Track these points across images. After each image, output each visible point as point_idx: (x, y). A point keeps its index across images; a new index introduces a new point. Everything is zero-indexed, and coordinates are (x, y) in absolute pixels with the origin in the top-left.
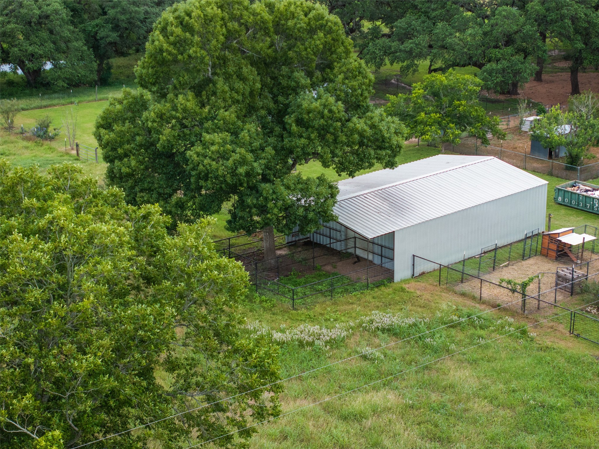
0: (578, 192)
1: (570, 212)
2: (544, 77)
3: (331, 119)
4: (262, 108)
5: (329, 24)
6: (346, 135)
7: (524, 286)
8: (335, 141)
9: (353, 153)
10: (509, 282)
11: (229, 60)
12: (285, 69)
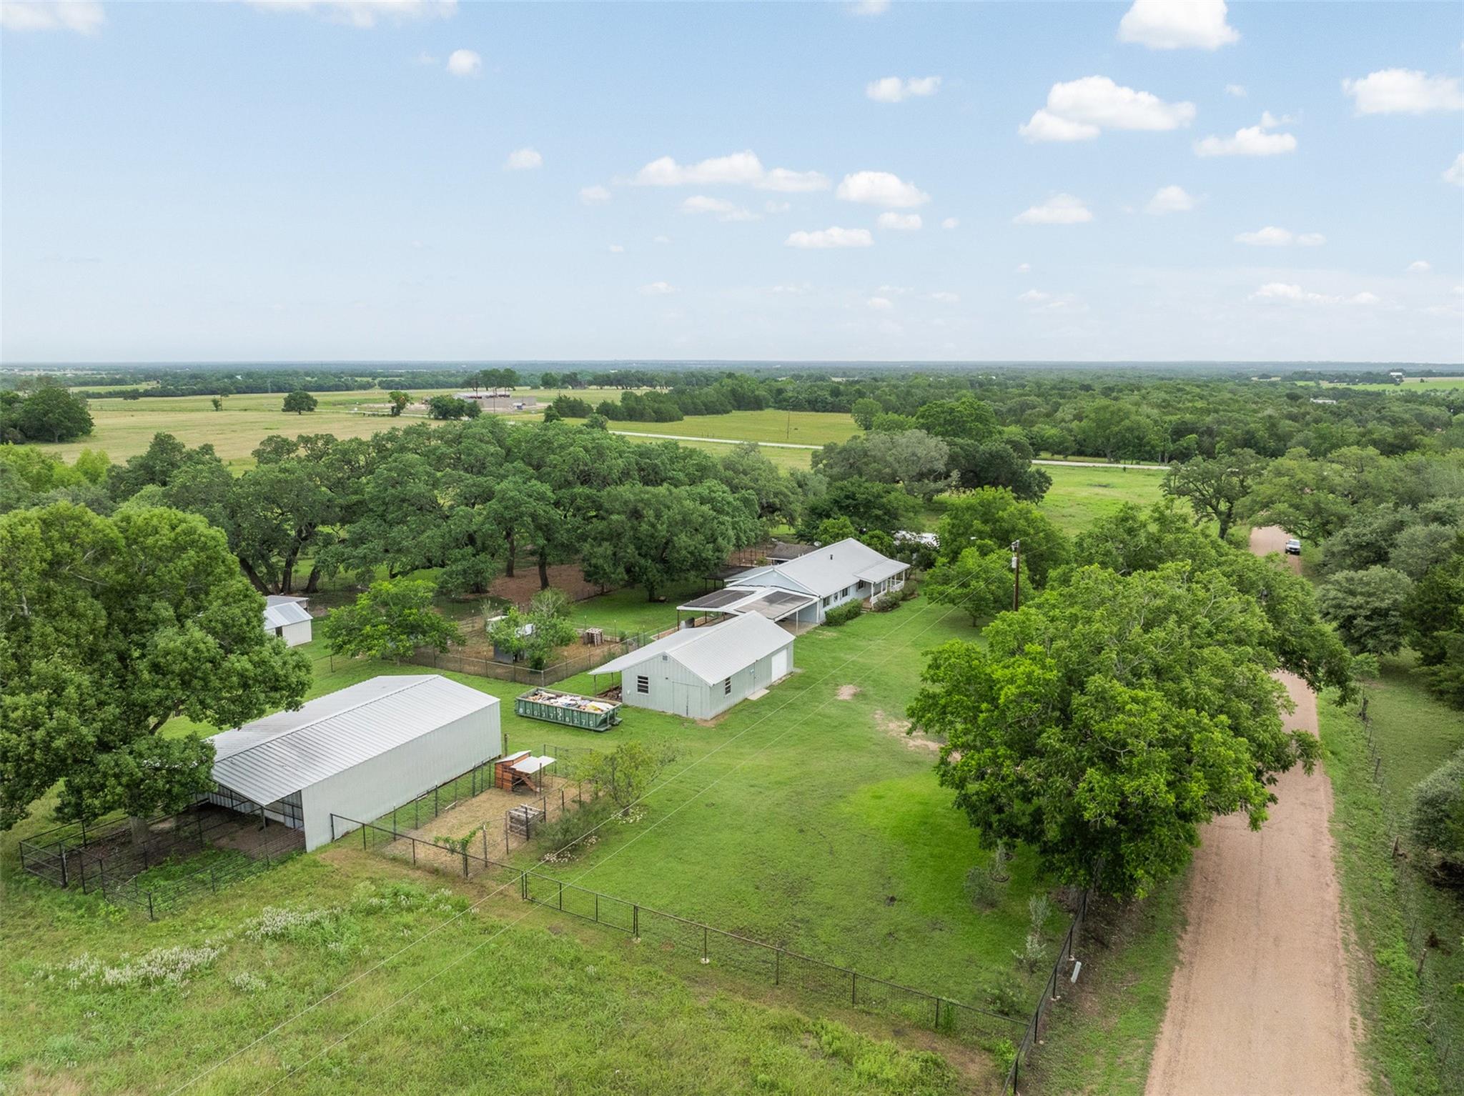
0: (540, 701)
1: (532, 725)
2: (515, 572)
3: (199, 660)
4: (109, 651)
5: (202, 538)
6: (221, 679)
7: (465, 844)
8: (206, 687)
9: (233, 701)
10: (447, 840)
11: (56, 593)
12: (143, 598)
